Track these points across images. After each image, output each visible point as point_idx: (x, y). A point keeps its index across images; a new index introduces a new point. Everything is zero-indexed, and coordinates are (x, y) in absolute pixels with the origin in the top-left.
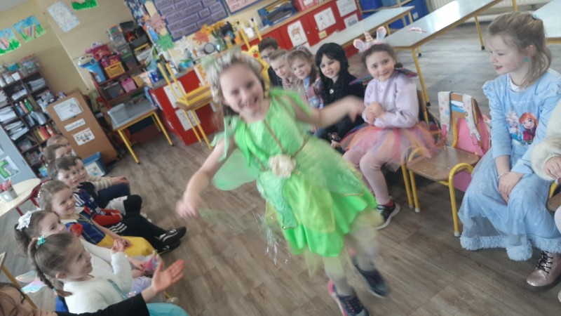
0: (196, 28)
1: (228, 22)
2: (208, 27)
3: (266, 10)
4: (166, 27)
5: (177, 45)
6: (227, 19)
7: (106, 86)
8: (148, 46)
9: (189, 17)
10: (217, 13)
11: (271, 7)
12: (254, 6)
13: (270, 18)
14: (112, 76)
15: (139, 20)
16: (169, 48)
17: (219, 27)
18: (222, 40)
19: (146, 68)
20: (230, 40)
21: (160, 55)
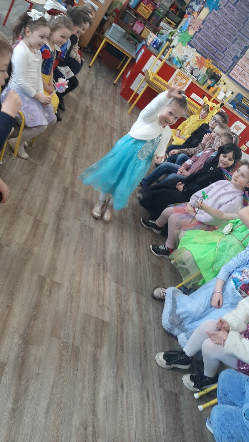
0: (205, 55)
1: (221, 75)
2: (211, 64)
3: (242, 99)
4: (196, 32)
5: (187, 47)
6: (222, 74)
7: (129, 10)
8: (174, 26)
9: (211, 45)
10: (223, 64)
11: (247, 102)
12: (240, 88)
13: (238, 104)
14: (138, 11)
15: (190, 9)
16: (182, 43)
17: (214, 71)
18: (207, 78)
19: (158, 33)
20: (209, 84)
21: (173, 38)
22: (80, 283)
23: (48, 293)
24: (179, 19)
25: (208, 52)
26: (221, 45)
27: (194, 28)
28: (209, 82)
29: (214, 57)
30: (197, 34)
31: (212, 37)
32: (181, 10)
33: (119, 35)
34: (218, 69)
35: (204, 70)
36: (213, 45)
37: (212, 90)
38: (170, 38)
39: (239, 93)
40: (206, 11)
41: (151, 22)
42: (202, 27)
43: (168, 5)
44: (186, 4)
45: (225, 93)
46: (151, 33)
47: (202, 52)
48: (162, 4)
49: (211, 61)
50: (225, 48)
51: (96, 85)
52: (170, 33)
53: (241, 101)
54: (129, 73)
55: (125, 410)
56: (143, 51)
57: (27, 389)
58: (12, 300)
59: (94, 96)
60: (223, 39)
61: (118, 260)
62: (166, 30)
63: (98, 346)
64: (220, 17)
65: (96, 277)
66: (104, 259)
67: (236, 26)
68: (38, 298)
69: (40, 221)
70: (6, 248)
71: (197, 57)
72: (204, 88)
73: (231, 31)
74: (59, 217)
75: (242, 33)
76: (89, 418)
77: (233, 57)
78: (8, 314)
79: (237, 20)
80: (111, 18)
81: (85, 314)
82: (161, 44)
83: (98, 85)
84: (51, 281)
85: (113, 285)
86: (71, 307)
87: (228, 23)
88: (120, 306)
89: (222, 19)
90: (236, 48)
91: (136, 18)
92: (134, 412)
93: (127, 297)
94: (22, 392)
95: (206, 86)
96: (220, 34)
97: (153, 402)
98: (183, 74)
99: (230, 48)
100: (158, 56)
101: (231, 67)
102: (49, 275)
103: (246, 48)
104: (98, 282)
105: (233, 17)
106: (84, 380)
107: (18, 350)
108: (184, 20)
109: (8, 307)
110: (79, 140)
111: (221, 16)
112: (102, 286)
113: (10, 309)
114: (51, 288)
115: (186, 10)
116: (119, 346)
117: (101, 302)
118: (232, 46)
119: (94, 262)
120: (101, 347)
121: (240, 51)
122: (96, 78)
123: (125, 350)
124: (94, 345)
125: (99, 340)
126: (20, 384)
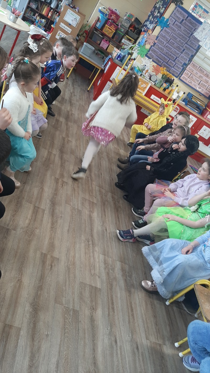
0: (160, 64)
2: (165, 71)
3: (192, 97)
4: (151, 46)
5: (145, 59)
6: (175, 78)
7: (96, 31)
8: (133, 42)
9: (164, 56)
10: (175, 70)
11: (196, 99)
12: (190, 88)
13: (189, 102)
14: (104, 31)
15: (145, 27)
16: (141, 55)
17: (168, 77)
18: (163, 82)
19: (121, 48)
20: (164, 87)
21: (133, 52)
22: (74, 257)
23: (50, 267)
24: (136, 36)
25: (162, 61)
26: (172, 55)
27: (150, 43)
28: (165, 85)
29: (167, 65)
30: (153, 47)
31: (164, 49)
32: (138, 28)
33: (90, 52)
34: (171, 74)
35: (160, 76)
36: (165, 56)
37: (167, 91)
38: (130, 51)
39: (189, 93)
40: (158, 29)
41: (115, 39)
42: (156, 41)
43: (127, 25)
44: (141, 24)
45: (178, 93)
46: (115, 49)
47: (157, 62)
48: (122, 25)
49: (165, 68)
50: (175, 57)
51: (74, 92)
52: (131, 48)
53: (192, 99)
54: (99, 82)
55: (120, 361)
56: (110, 63)
57: (39, 348)
58: (22, 275)
59: (73, 101)
60: (173, 51)
61: (103, 235)
62: (127, 45)
63: (93, 309)
64: (170, 34)
65: (87, 251)
66: (92, 236)
67: (184, 39)
68: (42, 272)
69: (39, 208)
70: (13, 232)
71: (153, 66)
72: (161, 90)
73: (180, 44)
74: (53, 203)
75: (188, 45)
76: (92, 370)
77: (183, 64)
78: (20, 286)
79: (183, 35)
80: (83, 39)
81: (81, 283)
82: (124, 56)
83: (75, 92)
84: (51, 256)
85: (102, 257)
86: (69, 277)
87: (177, 37)
88: (108, 274)
89: (171, 35)
90: (185, 57)
91: (102, 37)
92: (127, 362)
93: (113, 266)
94: (36, 351)
95: (162, 88)
96: (170, 47)
97: (142, 352)
98: (143, 80)
99: (179, 57)
100: (123, 68)
101: (181, 72)
102: (49, 252)
103: (193, 56)
104: (88, 255)
105: (180, 33)
106: (85, 338)
107: (30, 316)
108: (141, 36)
109: (18, 280)
110: (64, 139)
111: (171, 32)
112: (92, 259)
113: (20, 282)
114: (52, 262)
115: (142, 29)
116: (110, 308)
117: (93, 272)
118: (181, 56)
119: (84, 239)
120: (96, 309)
121: (188, 59)
122: (73, 86)
123: (116, 311)
124: (91, 308)
125: (94, 303)
126: (33, 344)
